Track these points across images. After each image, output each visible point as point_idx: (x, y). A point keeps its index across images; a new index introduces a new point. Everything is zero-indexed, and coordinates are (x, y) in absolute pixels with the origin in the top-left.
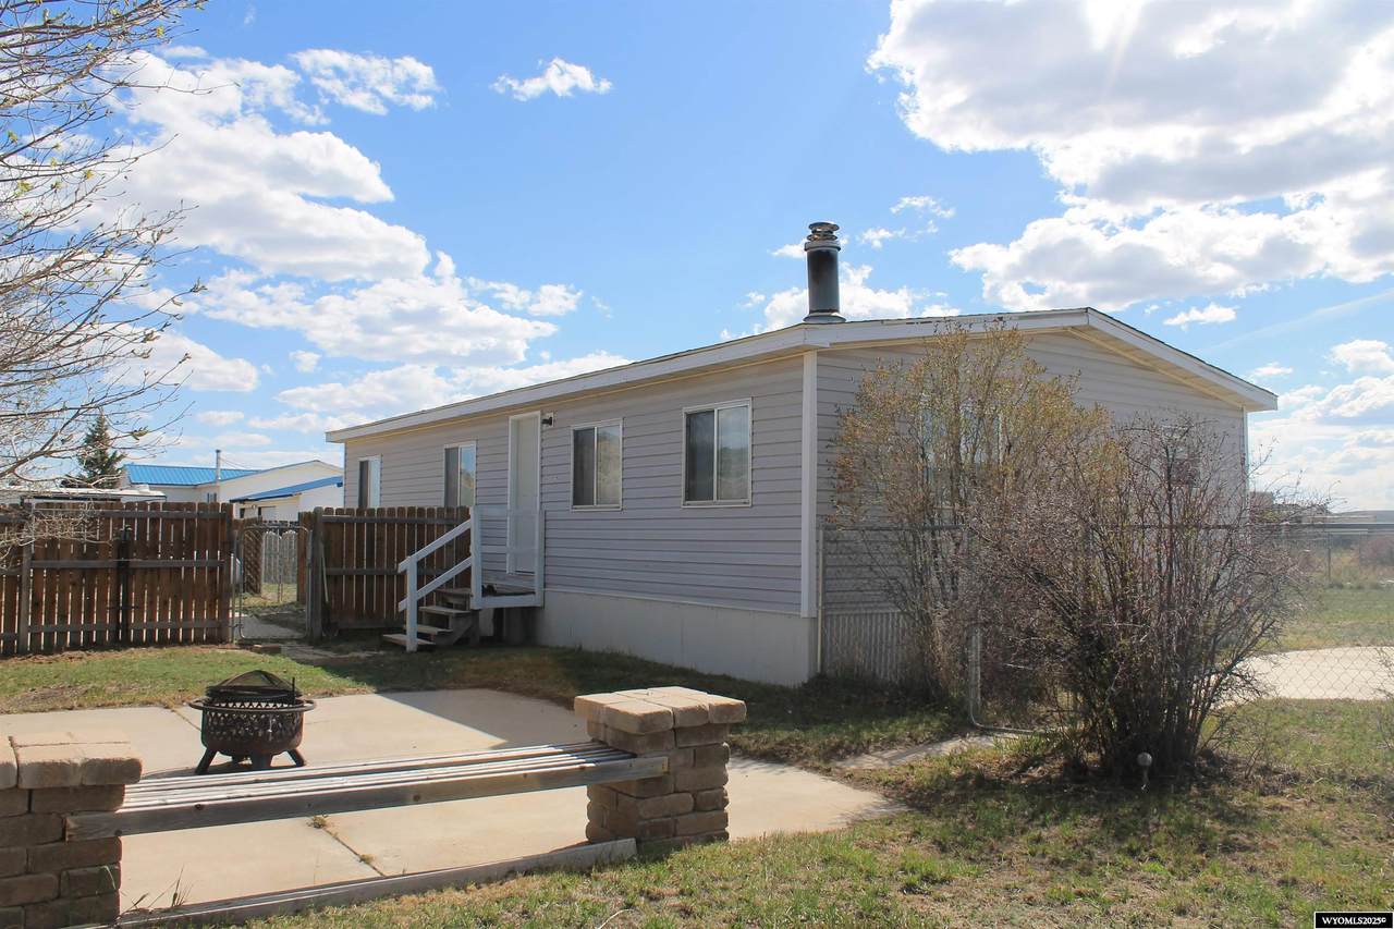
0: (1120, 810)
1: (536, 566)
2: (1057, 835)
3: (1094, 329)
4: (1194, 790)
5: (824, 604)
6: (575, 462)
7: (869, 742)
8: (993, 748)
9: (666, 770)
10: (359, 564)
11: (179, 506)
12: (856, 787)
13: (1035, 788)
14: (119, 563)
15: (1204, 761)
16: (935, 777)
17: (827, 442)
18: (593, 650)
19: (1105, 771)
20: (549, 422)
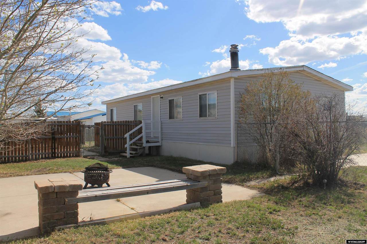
0: (320, 194)
1: (160, 135)
2: (305, 200)
3: (305, 71)
4: (338, 189)
5: (237, 143)
6: (169, 108)
7: (252, 178)
8: (285, 179)
9: (207, 185)
10: (113, 136)
11: (61, 122)
12: (251, 189)
13: (296, 189)
14: (52, 137)
15: (339, 182)
16: (271, 186)
17: (237, 102)
18: (175, 156)
19: (314, 184)
20: (162, 98)
